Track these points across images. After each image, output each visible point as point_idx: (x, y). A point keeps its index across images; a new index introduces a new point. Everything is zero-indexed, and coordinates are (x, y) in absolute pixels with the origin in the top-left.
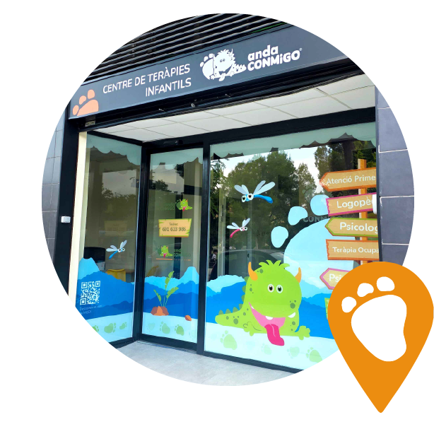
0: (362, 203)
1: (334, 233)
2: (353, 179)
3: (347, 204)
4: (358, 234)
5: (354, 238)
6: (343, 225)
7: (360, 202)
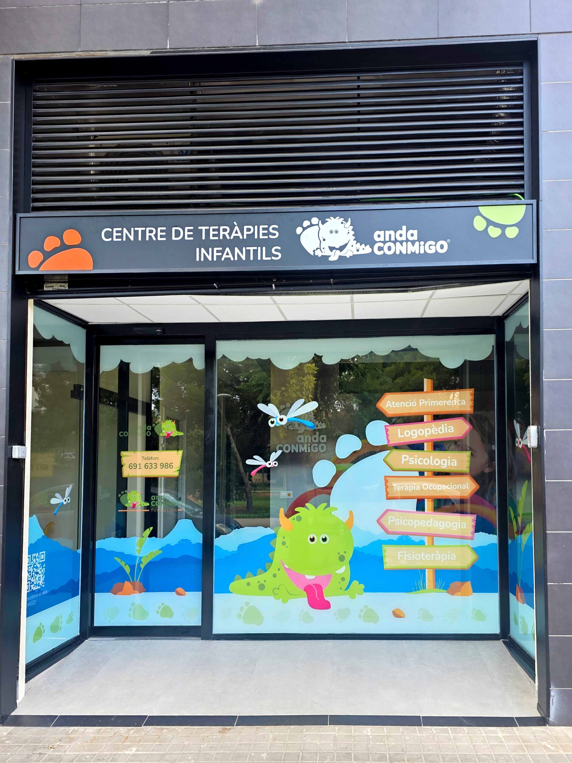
0: (428, 431)
1: (395, 467)
2: (418, 404)
3: (411, 433)
4: (422, 469)
5: (417, 474)
6: (405, 458)
7: (426, 430)
